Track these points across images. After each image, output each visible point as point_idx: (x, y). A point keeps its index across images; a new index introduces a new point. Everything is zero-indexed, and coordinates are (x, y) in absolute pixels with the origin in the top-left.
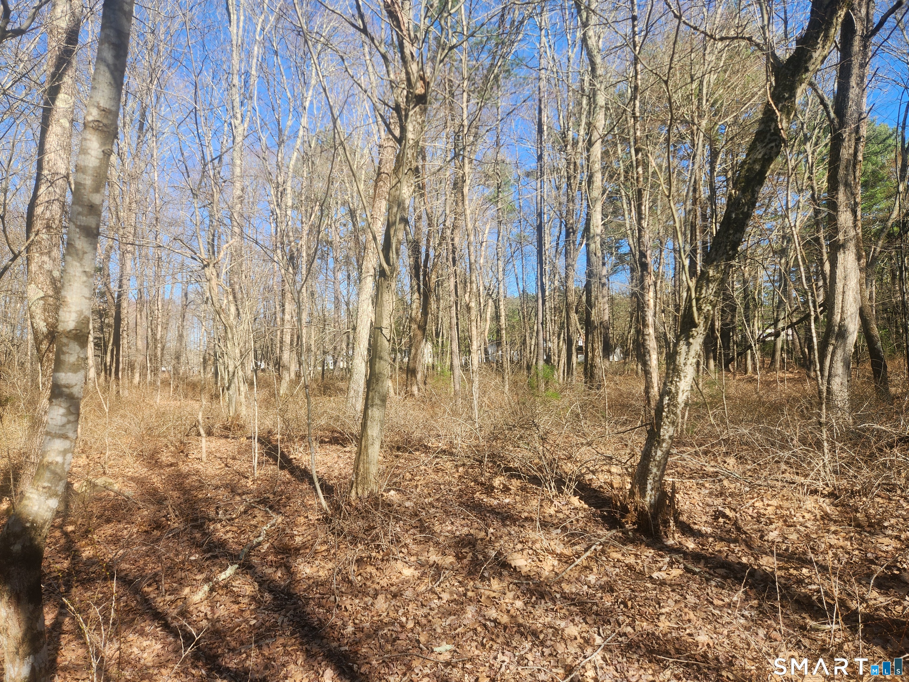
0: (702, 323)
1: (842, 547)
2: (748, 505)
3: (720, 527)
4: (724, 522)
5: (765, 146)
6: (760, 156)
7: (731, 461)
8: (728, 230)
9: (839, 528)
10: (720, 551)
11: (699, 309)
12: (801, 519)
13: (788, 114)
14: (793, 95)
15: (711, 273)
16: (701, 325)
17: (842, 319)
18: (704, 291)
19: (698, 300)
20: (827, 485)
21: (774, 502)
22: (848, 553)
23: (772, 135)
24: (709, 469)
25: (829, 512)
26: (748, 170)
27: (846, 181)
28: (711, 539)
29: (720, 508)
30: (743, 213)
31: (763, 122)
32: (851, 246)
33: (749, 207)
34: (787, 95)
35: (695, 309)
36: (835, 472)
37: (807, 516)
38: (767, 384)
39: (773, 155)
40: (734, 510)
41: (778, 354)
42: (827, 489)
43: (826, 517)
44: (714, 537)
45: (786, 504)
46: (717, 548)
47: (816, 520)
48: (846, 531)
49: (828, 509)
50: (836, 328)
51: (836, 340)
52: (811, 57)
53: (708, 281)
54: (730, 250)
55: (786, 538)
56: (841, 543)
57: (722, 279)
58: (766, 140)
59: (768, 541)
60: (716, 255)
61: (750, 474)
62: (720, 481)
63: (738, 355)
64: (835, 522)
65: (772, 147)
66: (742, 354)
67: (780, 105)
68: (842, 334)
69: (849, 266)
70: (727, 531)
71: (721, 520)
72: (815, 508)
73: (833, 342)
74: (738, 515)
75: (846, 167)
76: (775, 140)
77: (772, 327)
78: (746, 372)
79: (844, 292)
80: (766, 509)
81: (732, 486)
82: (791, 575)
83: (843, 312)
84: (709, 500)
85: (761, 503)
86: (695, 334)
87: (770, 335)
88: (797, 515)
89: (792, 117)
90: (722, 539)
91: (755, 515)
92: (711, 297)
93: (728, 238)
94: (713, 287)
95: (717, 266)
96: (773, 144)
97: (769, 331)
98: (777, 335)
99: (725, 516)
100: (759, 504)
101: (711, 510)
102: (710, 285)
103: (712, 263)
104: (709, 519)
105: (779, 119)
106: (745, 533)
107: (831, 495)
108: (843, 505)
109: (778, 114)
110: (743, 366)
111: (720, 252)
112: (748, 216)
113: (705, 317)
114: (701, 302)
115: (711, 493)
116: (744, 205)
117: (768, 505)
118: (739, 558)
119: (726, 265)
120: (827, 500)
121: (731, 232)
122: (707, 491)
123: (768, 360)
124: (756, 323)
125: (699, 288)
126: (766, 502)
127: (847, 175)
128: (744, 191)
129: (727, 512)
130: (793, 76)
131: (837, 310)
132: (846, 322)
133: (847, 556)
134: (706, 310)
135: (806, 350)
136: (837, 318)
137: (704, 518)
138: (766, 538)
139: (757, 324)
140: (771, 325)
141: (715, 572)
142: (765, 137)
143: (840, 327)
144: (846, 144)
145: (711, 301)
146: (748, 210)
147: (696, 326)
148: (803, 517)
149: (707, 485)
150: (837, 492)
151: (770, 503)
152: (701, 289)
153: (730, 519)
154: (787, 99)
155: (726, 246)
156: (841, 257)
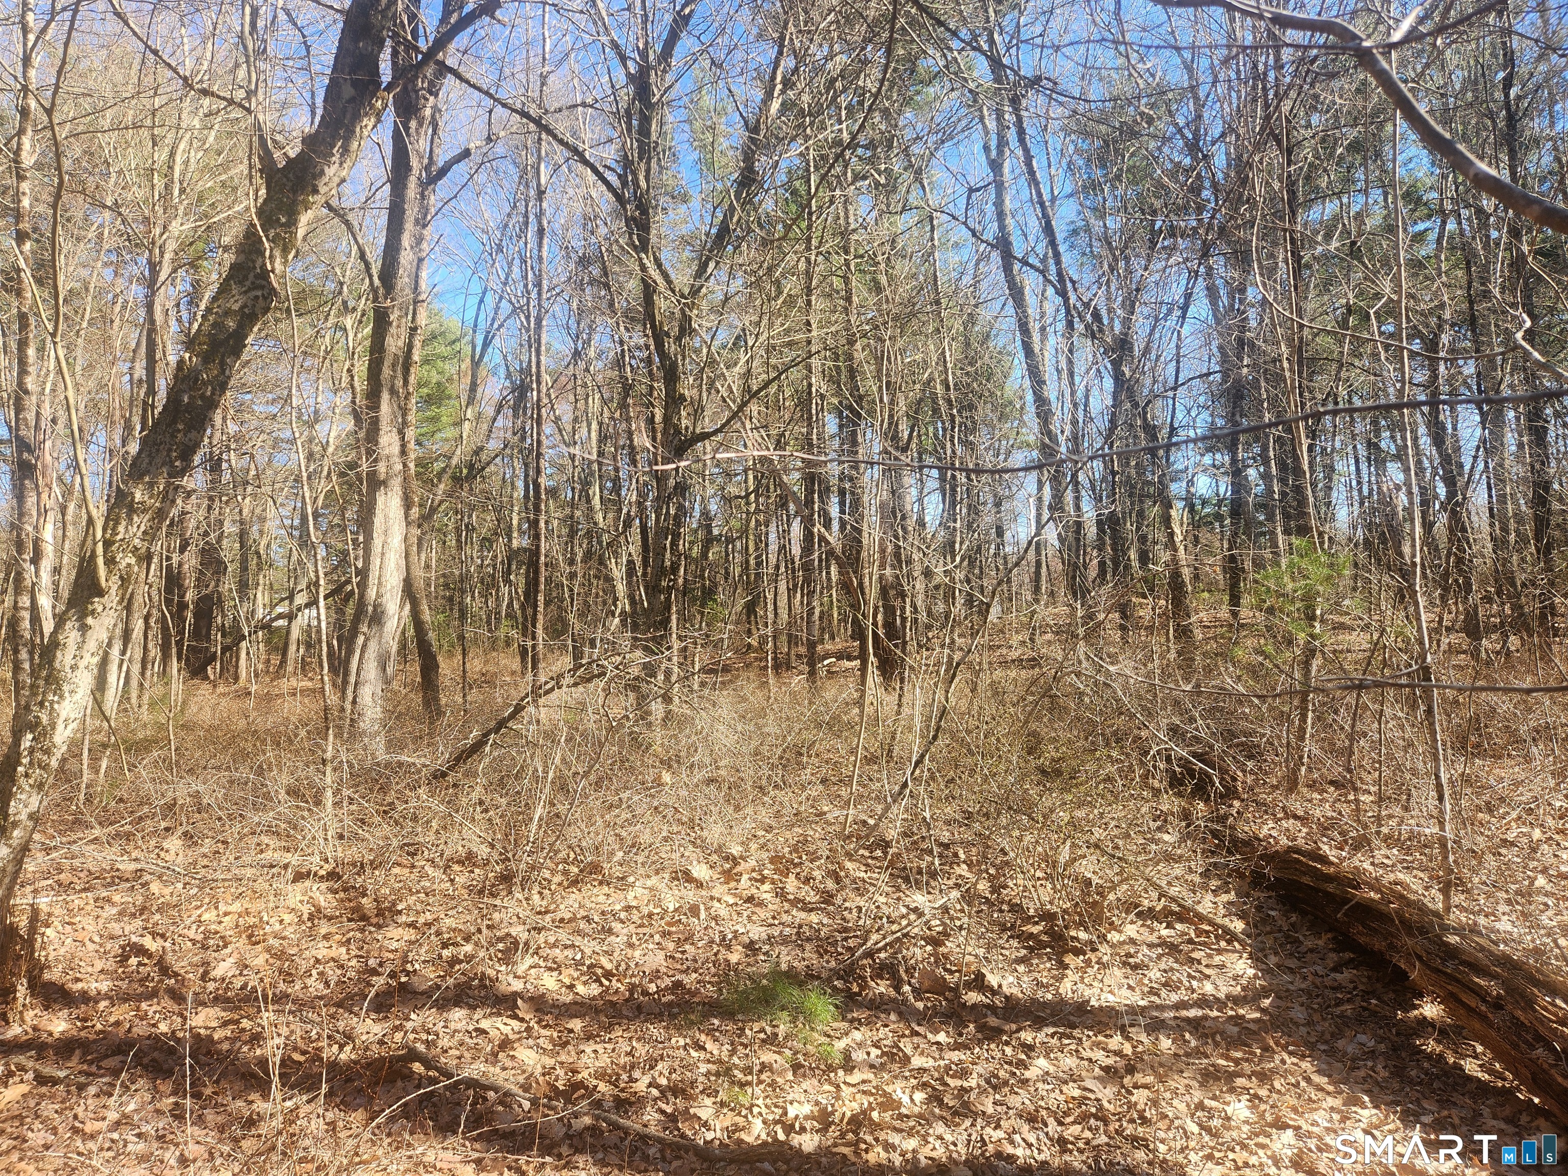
0: (114, 588)
1: (333, 959)
2: (188, 923)
3: (128, 977)
4: (140, 964)
5: (245, 292)
6: (236, 307)
7: (174, 844)
8: (174, 422)
9: (333, 929)
10: (117, 1023)
11: (110, 562)
12: (277, 927)
13: (285, 251)
14: (292, 223)
15: (138, 496)
16: (113, 591)
17: (379, 595)
18: (121, 529)
19: (108, 544)
20: (326, 860)
21: (236, 907)
22: (342, 967)
23: (257, 276)
24: (127, 867)
25: (323, 904)
26: (215, 325)
27: (393, 386)
28: (103, 1004)
29: (134, 939)
30: (202, 397)
31: (243, 251)
32: (396, 485)
33: (214, 389)
34: (283, 220)
35: (100, 561)
36: (341, 837)
37: (287, 918)
38: (268, 698)
39: (258, 310)
40: (163, 936)
41: (293, 648)
42: (326, 866)
43: (317, 914)
44: (111, 998)
45: (254, 907)
46: (112, 1019)
47: (301, 922)
48: (344, 930)
49: (322, 901)
50: (370, 609)
51: (369, 626)
52: (322, 173)
53: (132, 510)
54: (176, 459)
55: (246, 966)
56: (333, 953)
57: (160, 509)
58: (248, 283)
59: (215, 980)
60: (150, 463)
61: (205, 862)
62: (145, 885)
63: (225, 649)
64: (330, 919)
65: (257, 297)
66: (231, 649)
67: (272, 233)
68: (377, 618)
69: (391, 515)
70: (141, 980)
71: (133, 961)
72: (301, 902)
73: (365, 629)
74: (168, 945)
75: (393, 365)
76: (262, 287)
77: (287, 602)
78: (236, 678)
79: (383, 554)
80: (220, 923)
81: (167, 891)
82: (243, 1030)
83: (380, 583)
84: (116, 929)
85: (214, 913)
86: (100, 609)
87: (280, 616)
88: (272, 921)
89: (290, 257)
90: (125, 998)
91: (200, 937)
92: (137, 541)
93: (173, 436)
94: (141, 522)
95: (151, 485)
96: (259, 293)
97: (279, 610)
98: (291, 617)
99: (141, 951)
100: (209, 916)
101: (114, 947)
102: (136, 518)
103: (141, 477)
104: (110, 965)
105: (267, 254)
106: (176, 975)
107: (333, 876)
108: (345, 890)
109: (267, 245)
110: (232, 670)
111: (158, 460)
112: (212, 404)
113: (121, 578)
114: (114, 548)
115: (121, 913)
116: (204, 383)
117: (226, 914)
118: (154, 1025)
119: (168, 484)
120: (323, 886)
121: (181, 427)
122: (114, 911)
123: (276, 660)
124: (259, 595)
125: (112, 520)
126: (222, 908)
127: (394, 377)
128: (207, 359)
129: (149, 943)
130: (295, 192)
131: (373, 580)
132: (384, 600)
133: (339, 972)
134: (124, 564)
135: (335, 642)
136: (372, 593)
137: (99, 965)
138: (213, 974)
139: (262, 597)
140: (282, 600)
141: (99, 1068)
142: (246, 278)
143: (375, 607)
144: (393, 330)
145: (136, 549)
146: (213, 394)
147: (101, 593)
148: (281, 922)
149: (117, 898)
150: (339, 870)
151: (230, 909)
152: (117, 523)
153: (150, 956)
154: (282, 225)
155: (170, 450)
156: (380, 499)
